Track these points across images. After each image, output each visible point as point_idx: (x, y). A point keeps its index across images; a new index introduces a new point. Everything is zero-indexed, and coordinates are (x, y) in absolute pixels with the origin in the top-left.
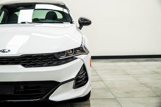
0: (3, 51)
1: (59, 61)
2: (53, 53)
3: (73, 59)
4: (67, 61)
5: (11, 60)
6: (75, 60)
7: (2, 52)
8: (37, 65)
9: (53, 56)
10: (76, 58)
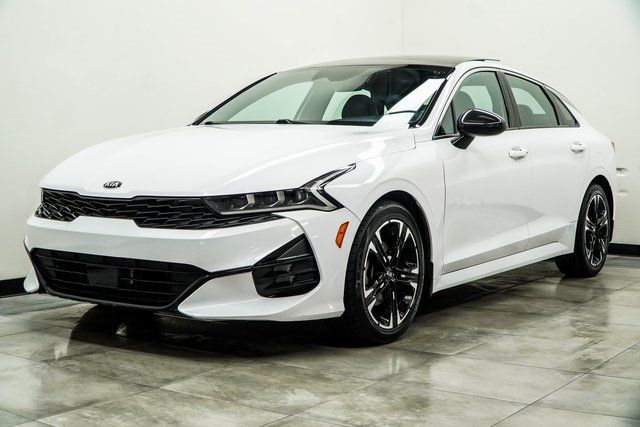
0: (108, 185)
1: (218, 218)
2: (201, 197)
9: (204, 205)
10: (279, 217)
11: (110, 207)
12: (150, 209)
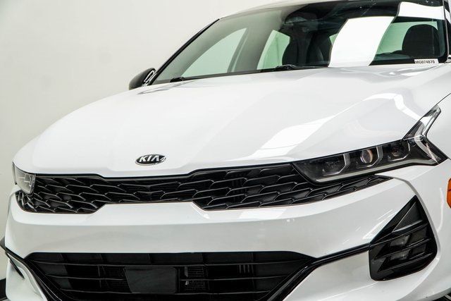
0: (144, 160)
1: (314, 187)
2: (291, 163)
3: (372, 180)
4: (346, 186)
5: (166, 188)
6: (379, 182)
7: (142, 162)
8: (244, 202)
9: (294, 172)
10: (386, 179)
11: (151, 189)
12: (216, 186)
